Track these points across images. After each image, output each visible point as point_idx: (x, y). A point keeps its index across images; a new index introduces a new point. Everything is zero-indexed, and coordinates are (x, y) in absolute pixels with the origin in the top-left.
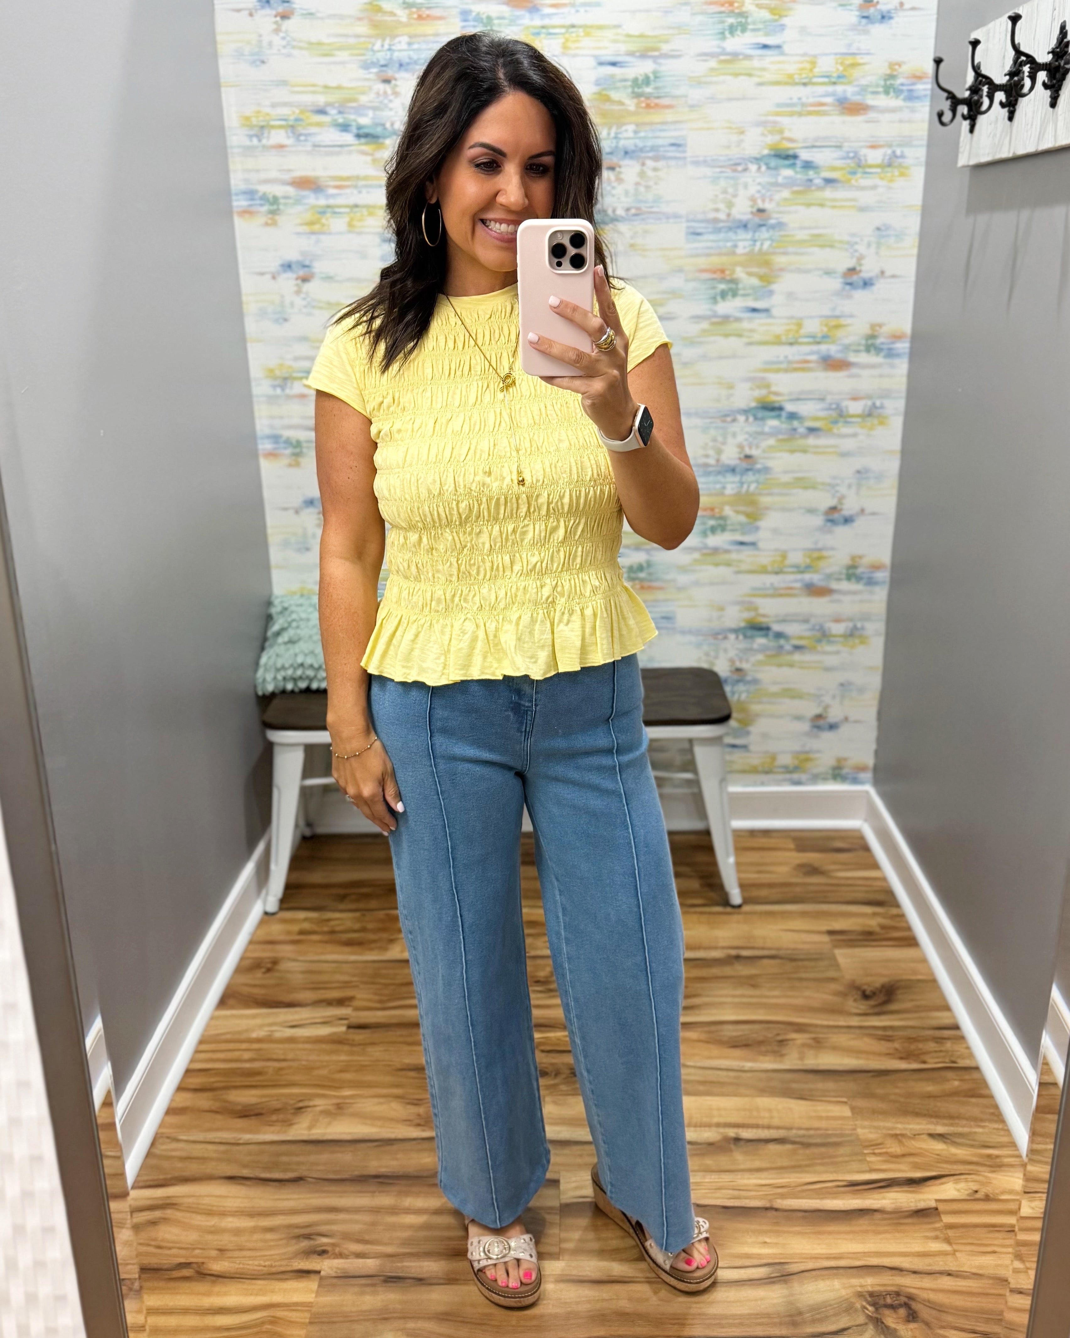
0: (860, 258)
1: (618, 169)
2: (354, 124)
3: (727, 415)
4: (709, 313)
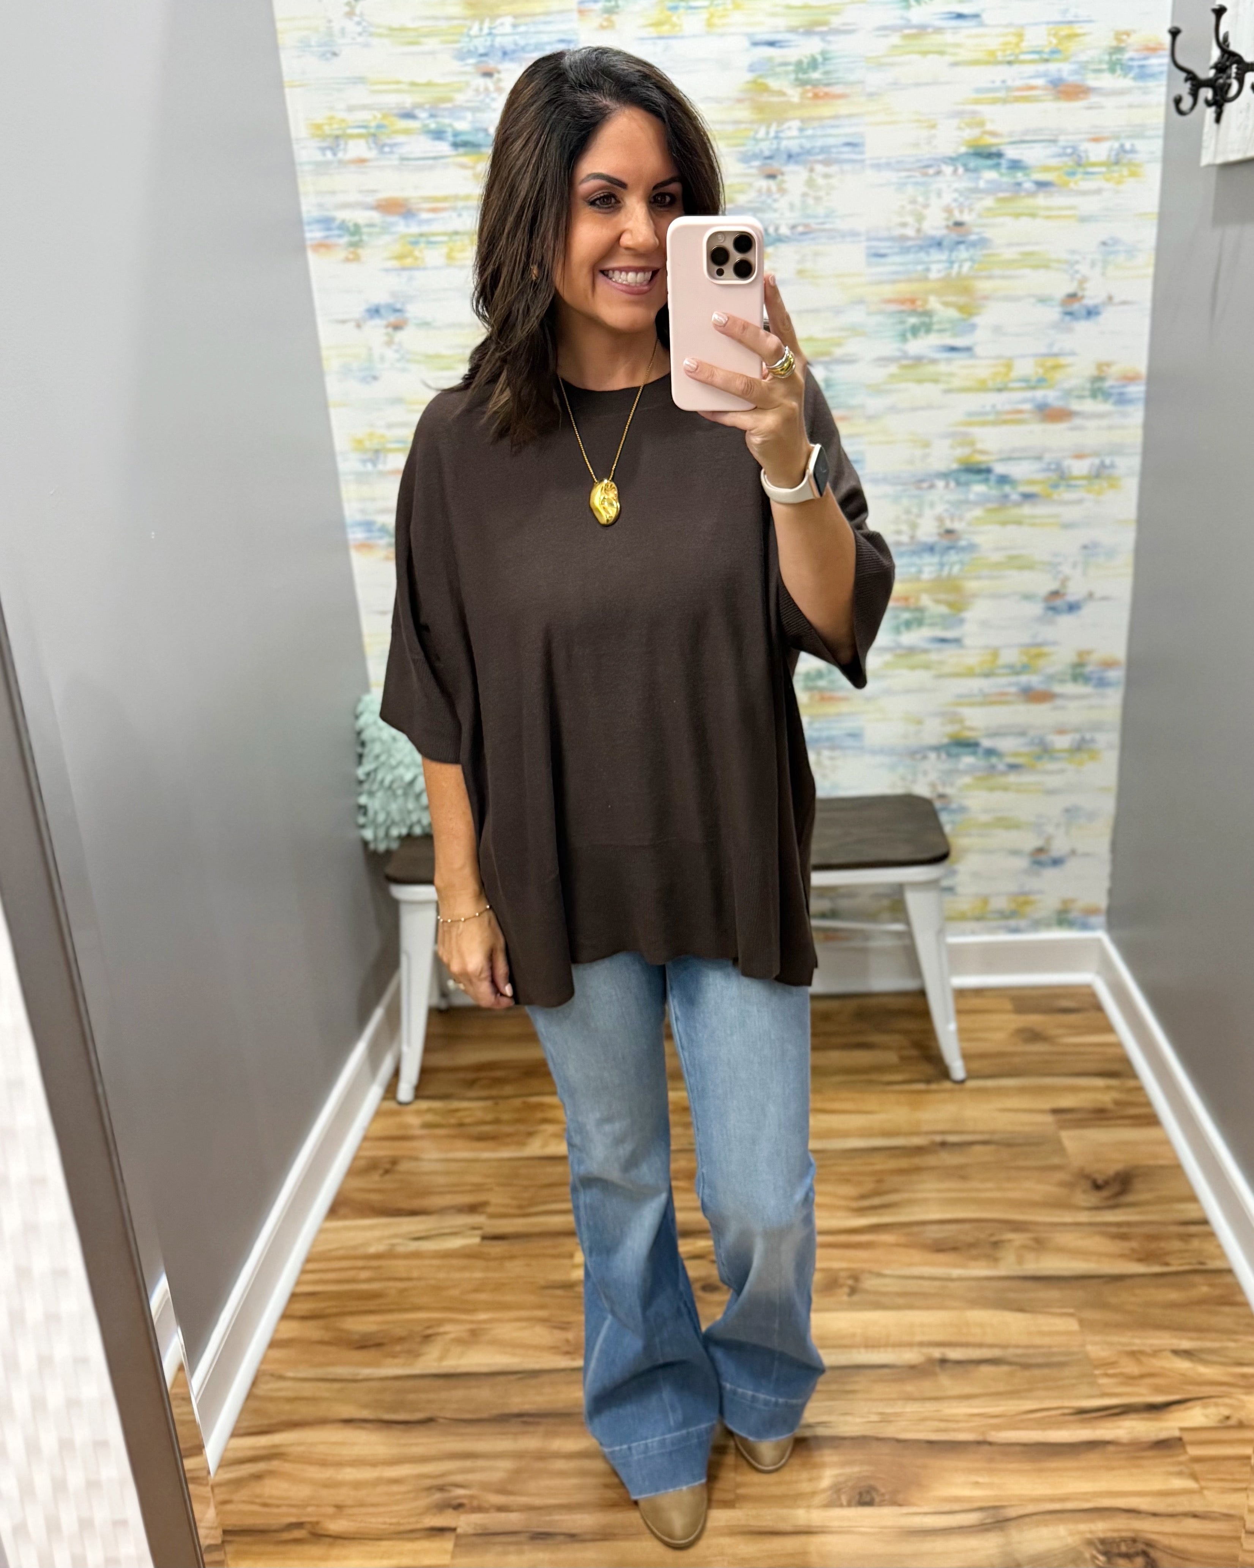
0: (1083, 281)
1: (780, 177)
2: (449, 130)
3: (922, 481)
4: (898, 354)
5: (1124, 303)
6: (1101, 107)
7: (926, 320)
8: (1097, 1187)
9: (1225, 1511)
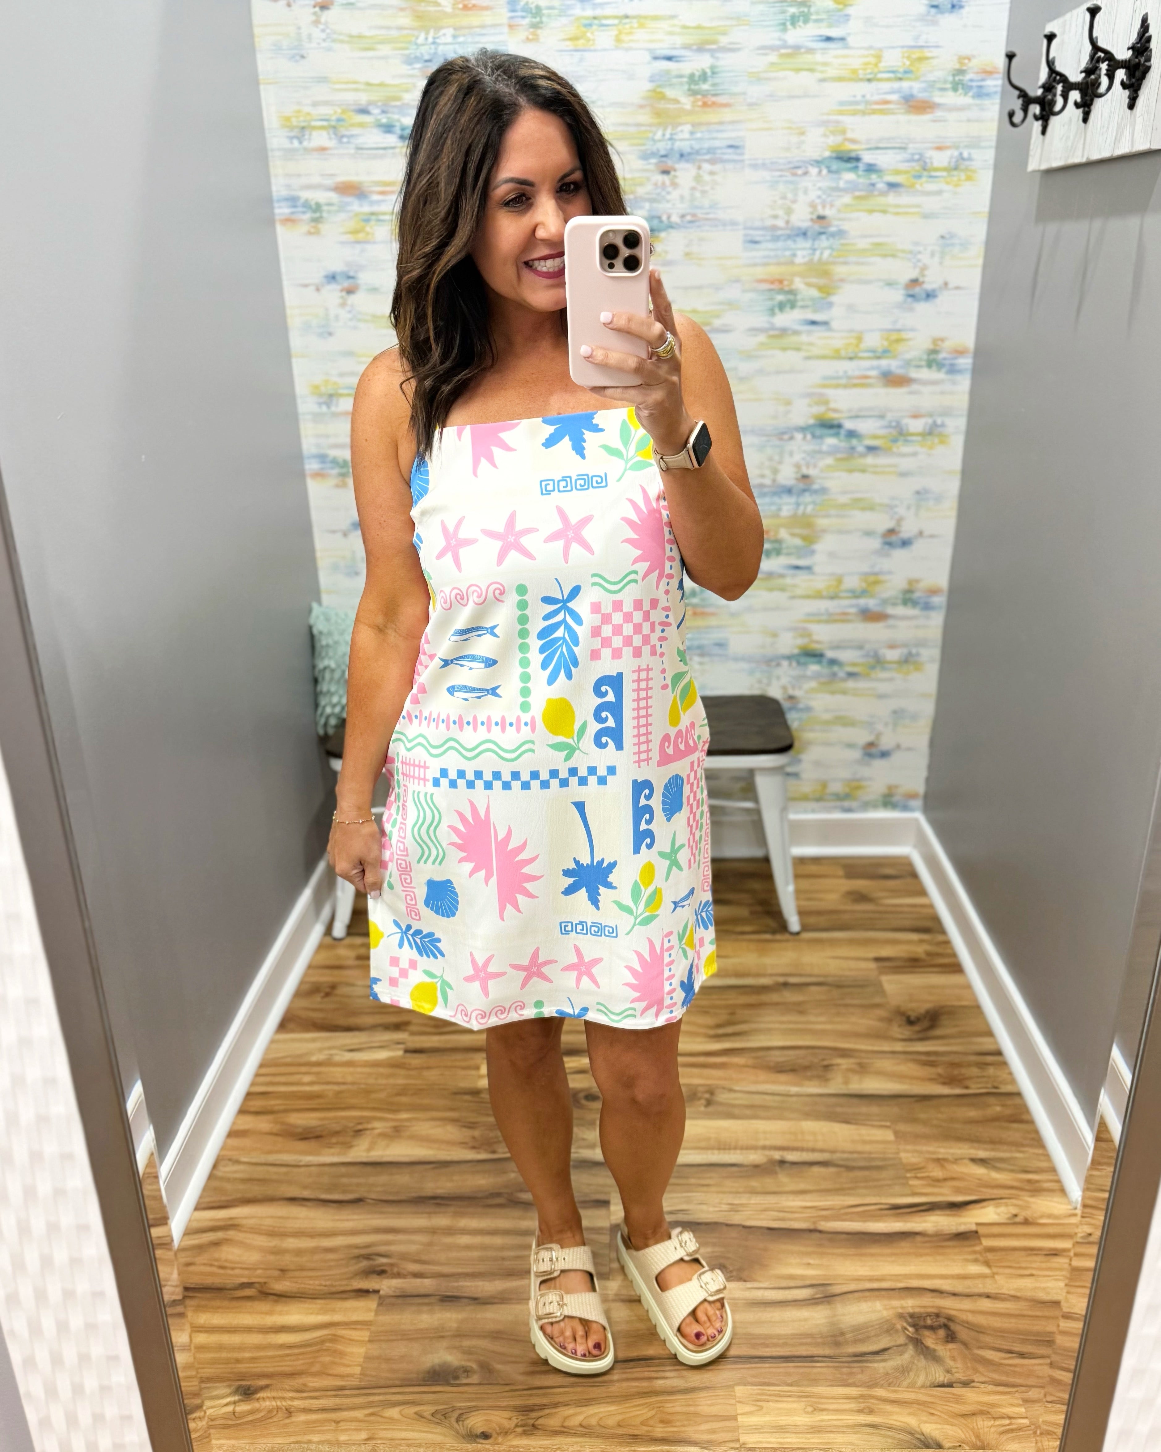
0: (924, 268)
1: (673, 173)
2: (398, 124)
3: (784, 433)
4: (766, 326)
5: (957, 288)
6: (945, 121)
7: (791, 297)
8: (910, 1022)
9: (1012, 1293)
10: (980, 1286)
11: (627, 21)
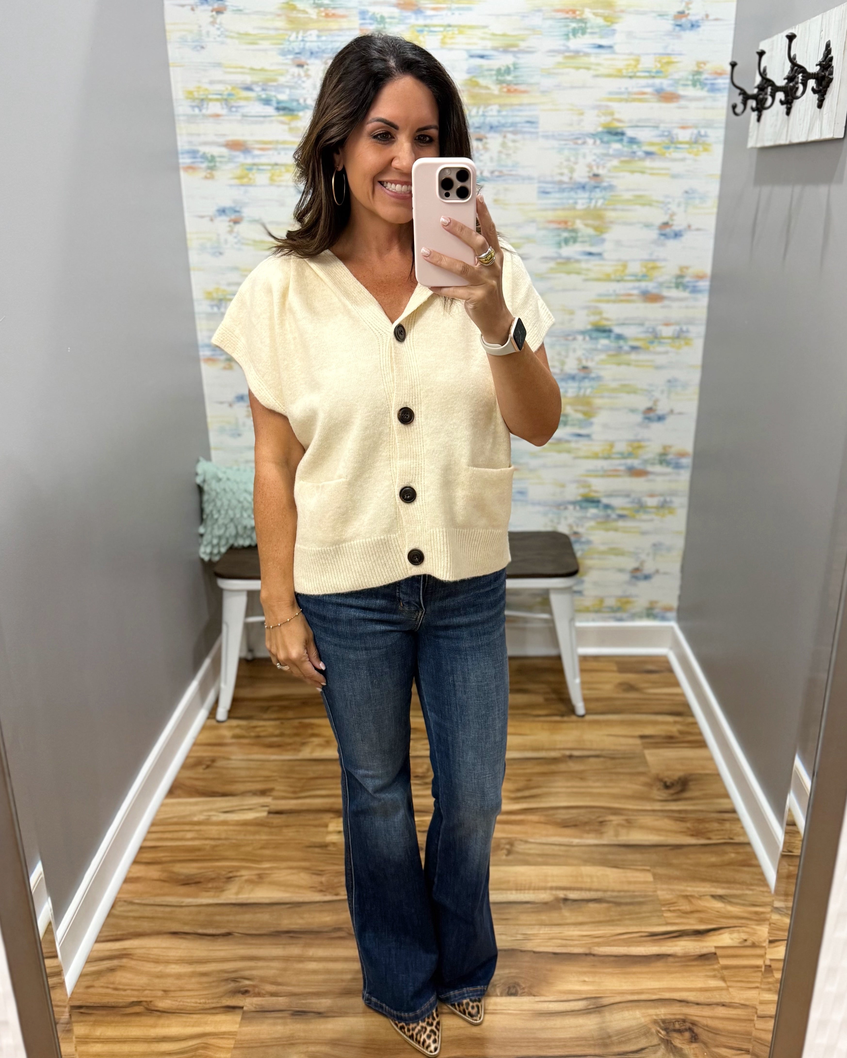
0: (672, 215)
1: (485, 140)
2: (274, 99)
3: (569, 335)
4: (555, 255)
5: (698, 230)
6: (687, 108)
7: (573, 234)
8: (667, 786)
9: (742, 1002)
10: (717, 996)
11: (450, 29)
